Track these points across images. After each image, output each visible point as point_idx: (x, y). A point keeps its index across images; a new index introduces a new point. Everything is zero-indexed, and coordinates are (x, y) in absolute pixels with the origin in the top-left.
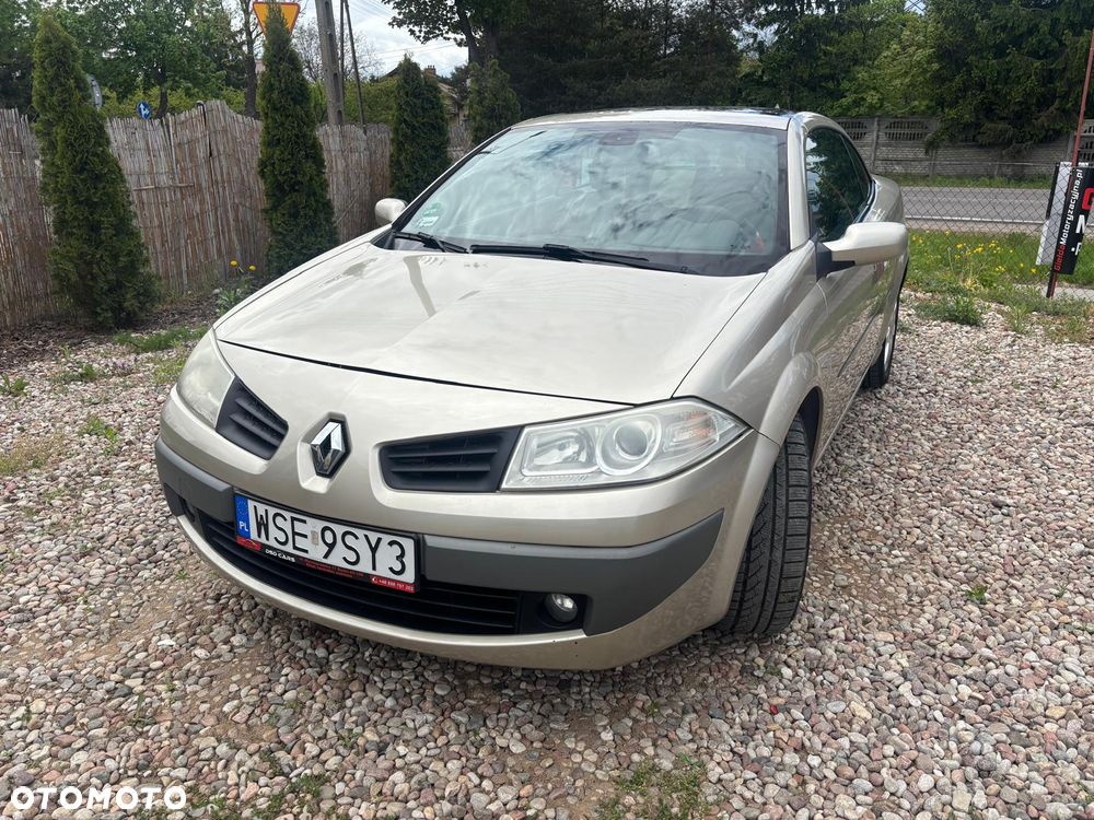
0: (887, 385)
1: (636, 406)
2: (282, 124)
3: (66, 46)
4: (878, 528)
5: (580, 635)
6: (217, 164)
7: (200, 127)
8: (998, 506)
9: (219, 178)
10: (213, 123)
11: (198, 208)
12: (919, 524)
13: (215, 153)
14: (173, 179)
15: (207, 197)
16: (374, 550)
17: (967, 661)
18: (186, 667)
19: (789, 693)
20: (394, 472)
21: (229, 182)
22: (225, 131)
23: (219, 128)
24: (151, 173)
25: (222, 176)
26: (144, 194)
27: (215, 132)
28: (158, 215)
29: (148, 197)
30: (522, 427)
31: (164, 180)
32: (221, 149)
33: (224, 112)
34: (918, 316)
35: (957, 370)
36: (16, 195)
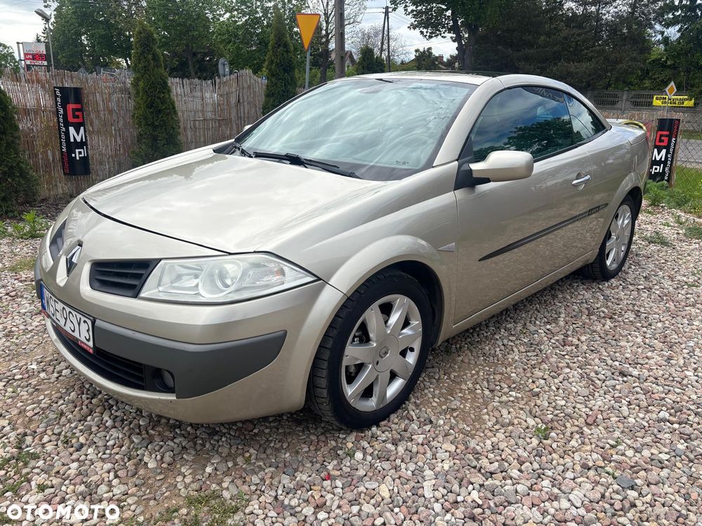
0: (613, 280)
1: (230, 254)
2: (276, 84)
3: (150, 35)
4: (513, 375)
5: (172, 397)
6: (242, 107)
7: (235, 85)
8: (623, 374)
9: (242, 115)
10: (242, 84)
11: (228, 132)
12: (546, 377)
13: (241, 101)
14: (215, 115)
15: (234, 126)
16: (79, 324)
17: (493, 476)
18: (30, 382)
19: (349, 470)
20: (97, 279)
21: (248, 118)
22: (249, 87)
23: (245, 86)
24: (203, 111)
25: (244, 113)
26: (197, 123)
27: (243, 88)
28: (204, 135)
29: (199, 125)
30: (160, 260)
31: (209, 115)
32: (245, 98)
33: (250, 77)
34: (685, 235)
35: (685, 276)
36: (124, 120)
